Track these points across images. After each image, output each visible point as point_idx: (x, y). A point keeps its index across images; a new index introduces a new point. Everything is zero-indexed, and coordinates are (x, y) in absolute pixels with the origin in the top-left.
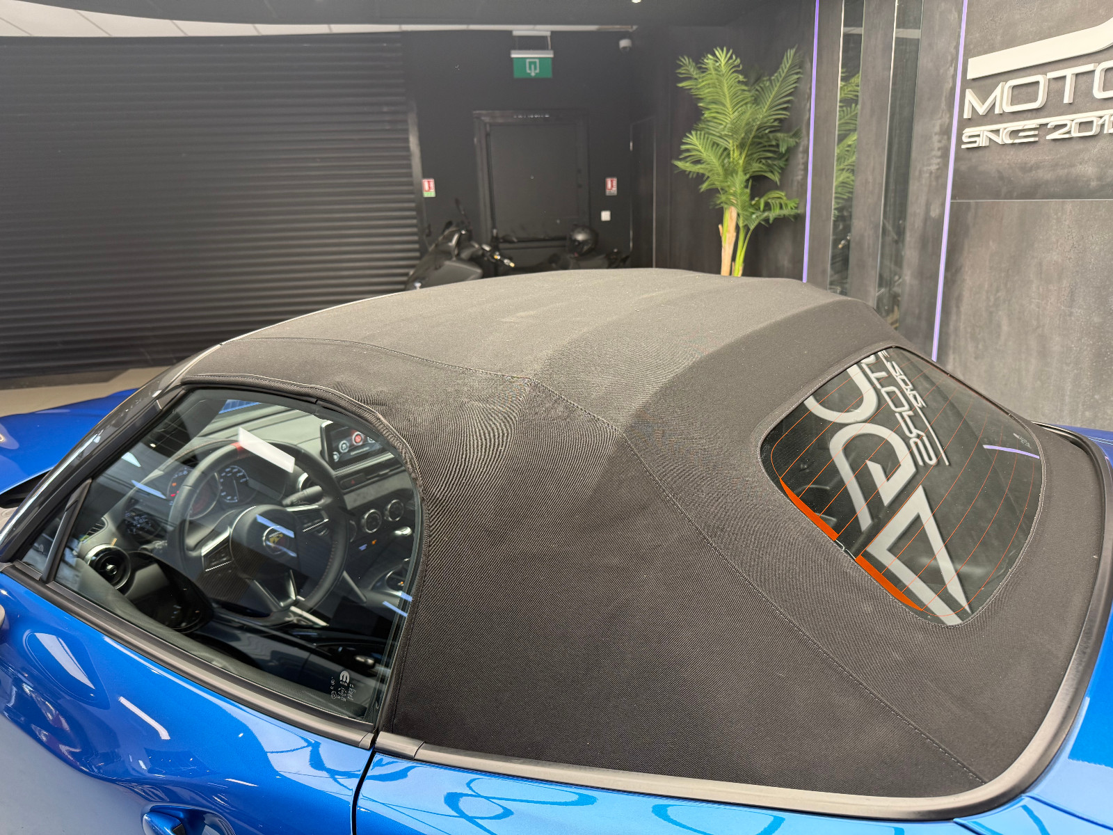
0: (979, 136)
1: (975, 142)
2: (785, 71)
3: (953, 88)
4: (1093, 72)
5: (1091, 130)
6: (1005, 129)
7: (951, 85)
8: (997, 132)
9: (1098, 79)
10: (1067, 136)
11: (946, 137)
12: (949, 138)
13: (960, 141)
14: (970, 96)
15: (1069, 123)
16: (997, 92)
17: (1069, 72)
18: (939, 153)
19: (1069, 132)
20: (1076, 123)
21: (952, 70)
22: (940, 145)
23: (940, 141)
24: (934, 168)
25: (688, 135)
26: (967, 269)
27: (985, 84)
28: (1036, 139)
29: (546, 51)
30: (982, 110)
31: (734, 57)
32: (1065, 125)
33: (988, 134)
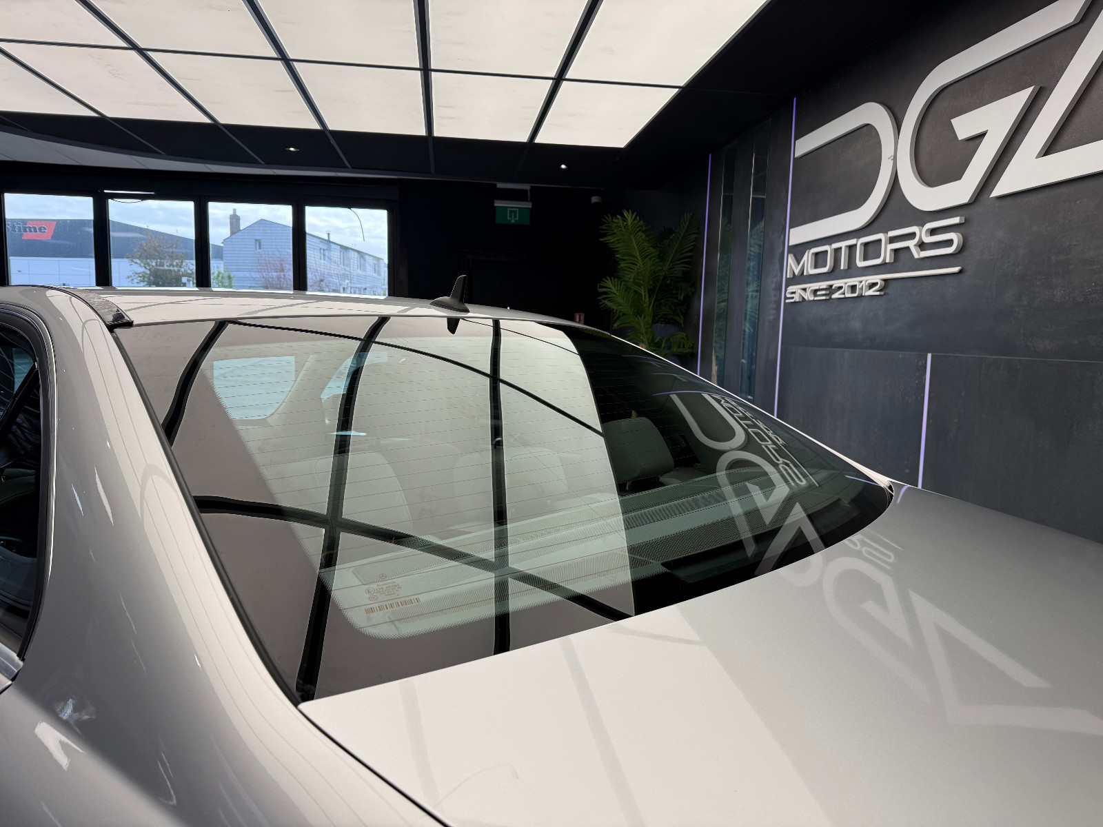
0: (795, 293)
1: (793, 298)
2: (684, 231)
3: (783, 252)
4: (856, 245)
5: (855, 293)
6: (810, 287)
7: (782, 249)
8: (805, 290)
9: (859, 252)
10: (843, 296)
11: (778, 293)
12: (781, 294)
13: (786, 298)
14: (790, 260)
15: (843, 285)
16: (805, 258)
17: (843, 244)
18: (774, 306)
19: (844, 293)
20: (849, 286)
21: (783, 237)
22: (775, 298)
23: (775, 296)
24: (771, 317)
25: (604, 279)
27: (799, 251)
28: (828, 298)
29: (526, 203)
30: (797, 272)
31: (638, 218)
33: (800, 291)
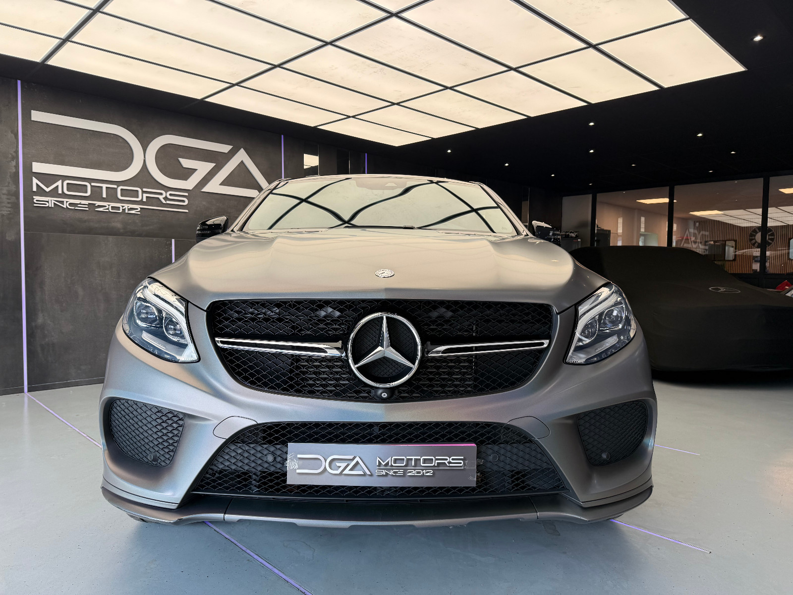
0: (48, 202)
1: (46, 204)
3: (17, 173)
4: (116, 189)
5: (119, 210)
6: (67, 202)
7: (14, 171)
8: (62, 202)
9: (119, 192)
10: (108, 211)
11: (14, 198)
12: (18, 198)
13: (29, 202)
16: (59, 183)
17: (104, 186)
18: (9, 205)
19: (108, 209)
21: (14, 163)
22: (9, 201)
23: (8, 199)
24: (5, 213)
26: (46, 268)
28: (88, 209)
30: (48, 190)
32: (105, 206)
33: (53, 201)
